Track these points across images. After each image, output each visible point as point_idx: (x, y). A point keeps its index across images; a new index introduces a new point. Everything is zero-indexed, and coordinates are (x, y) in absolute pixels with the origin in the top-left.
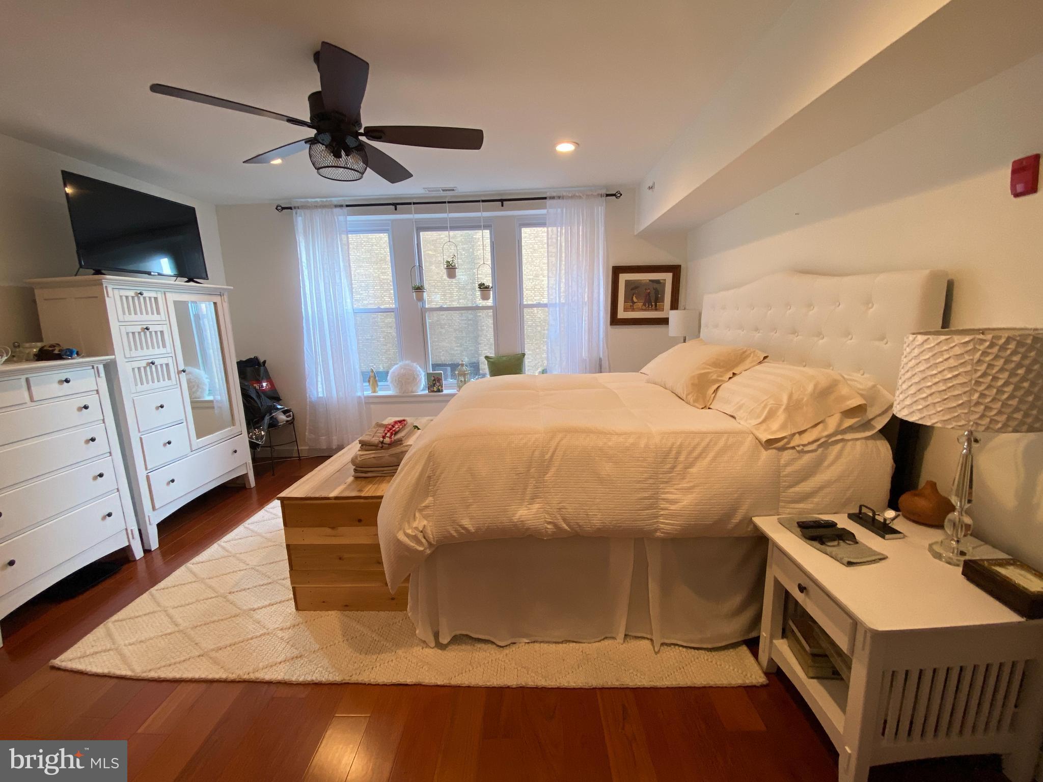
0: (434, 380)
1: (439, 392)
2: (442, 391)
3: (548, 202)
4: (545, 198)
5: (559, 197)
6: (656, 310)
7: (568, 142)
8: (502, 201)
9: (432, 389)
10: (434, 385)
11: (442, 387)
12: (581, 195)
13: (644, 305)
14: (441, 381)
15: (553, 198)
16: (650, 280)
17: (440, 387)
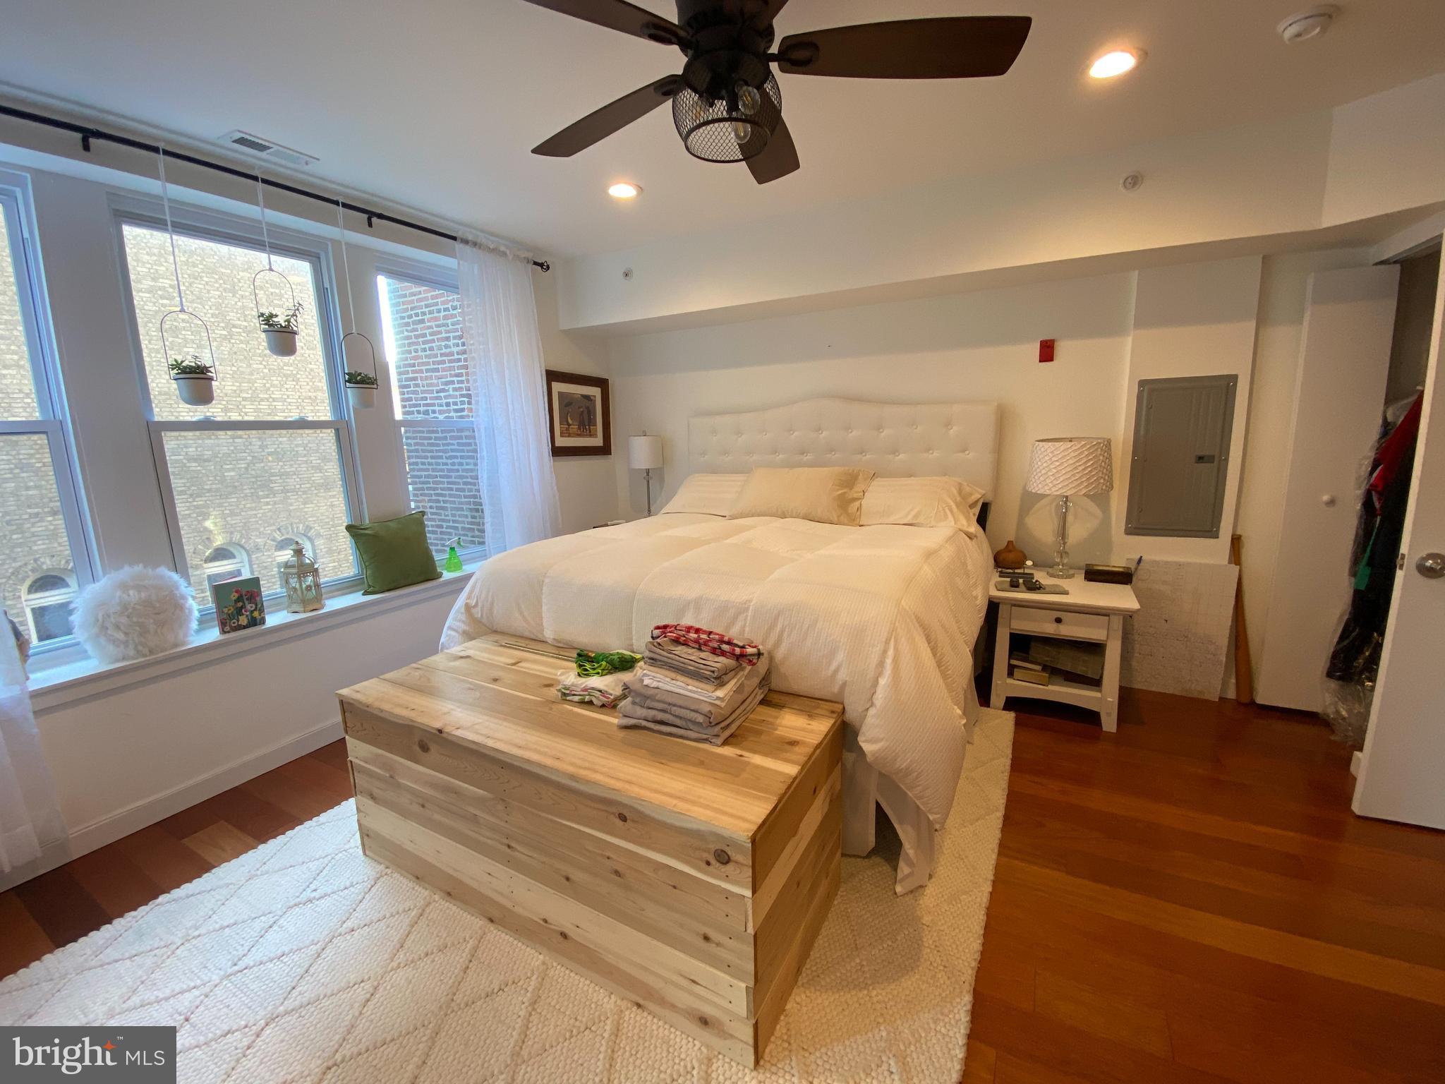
0: (240, 599)
1: (255, 625)
2: (263, 621)
3: (458, 246)
4: (454, 238)
5: (475, 244)
6: (591, 436)
7: (629, 184)
8: (371, 215)
9: (234, 623)
10: (239, 611)
11: (261, 611)
12: (508, 252)
13: (579, 428)
14: (258, 599)
15: (466, 242)
16: (582, 396)
17: (256, 614)
